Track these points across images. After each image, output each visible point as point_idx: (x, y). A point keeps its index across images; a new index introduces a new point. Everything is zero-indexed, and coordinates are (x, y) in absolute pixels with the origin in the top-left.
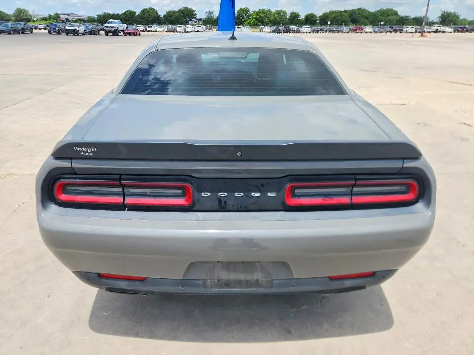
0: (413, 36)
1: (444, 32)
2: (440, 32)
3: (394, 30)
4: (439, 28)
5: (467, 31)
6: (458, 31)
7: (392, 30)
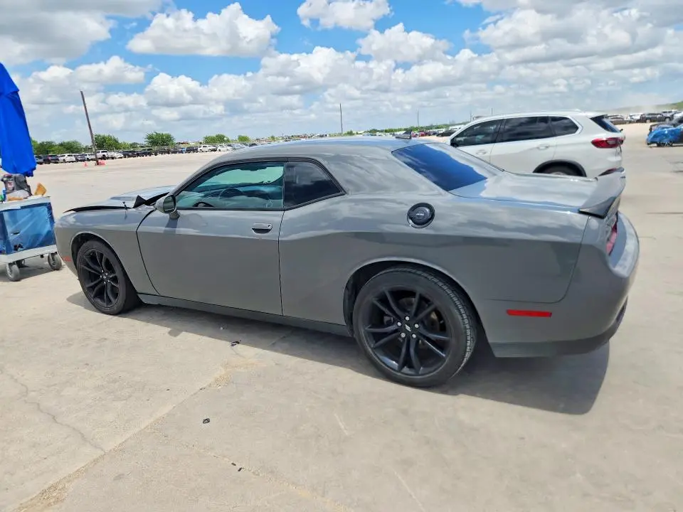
0: (86, 165)
1: (113, 158)
2: (108, 158)
3: (44, 160)
4: (105, 154)
5: (138, 155)
6: (129, 156)
7: (41, 160)
